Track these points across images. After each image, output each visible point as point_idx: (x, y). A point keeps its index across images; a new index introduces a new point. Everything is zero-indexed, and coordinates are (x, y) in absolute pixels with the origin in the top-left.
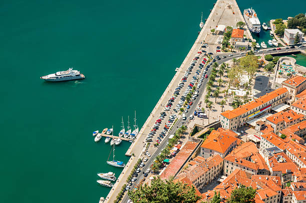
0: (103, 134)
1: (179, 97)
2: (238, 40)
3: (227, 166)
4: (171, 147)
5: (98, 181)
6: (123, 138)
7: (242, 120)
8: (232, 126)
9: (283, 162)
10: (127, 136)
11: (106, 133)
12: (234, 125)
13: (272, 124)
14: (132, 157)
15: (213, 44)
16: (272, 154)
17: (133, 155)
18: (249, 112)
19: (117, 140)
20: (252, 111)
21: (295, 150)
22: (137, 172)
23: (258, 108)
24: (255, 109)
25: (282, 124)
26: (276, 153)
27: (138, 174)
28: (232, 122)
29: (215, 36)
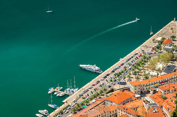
0: (55, 90)
1: (114, 73)
2: (167, 45)
3: (119, 112)
4: (91, 99)
5: (36, 115)
6: (66, 93)
7: (145, 88)
8: (136, 91)
9: (156, 112)
10: (69, 92)
11: (57, 90)
12: (137, 89)
13: (162, 91)
14: (65, 104)
15: (150, 47)
16: (151, 107)
17: (67, 102)
18: (151, 83)
19: (61, 94)
20: (153, 83)
21: (168, 106)
22: (64, 112)
23: (158, 81)
24: (156, 82)
25: (168, 91)
26: (153, 107)
27: (64, 113)
28: (136, 88)
29: (154, 43)
